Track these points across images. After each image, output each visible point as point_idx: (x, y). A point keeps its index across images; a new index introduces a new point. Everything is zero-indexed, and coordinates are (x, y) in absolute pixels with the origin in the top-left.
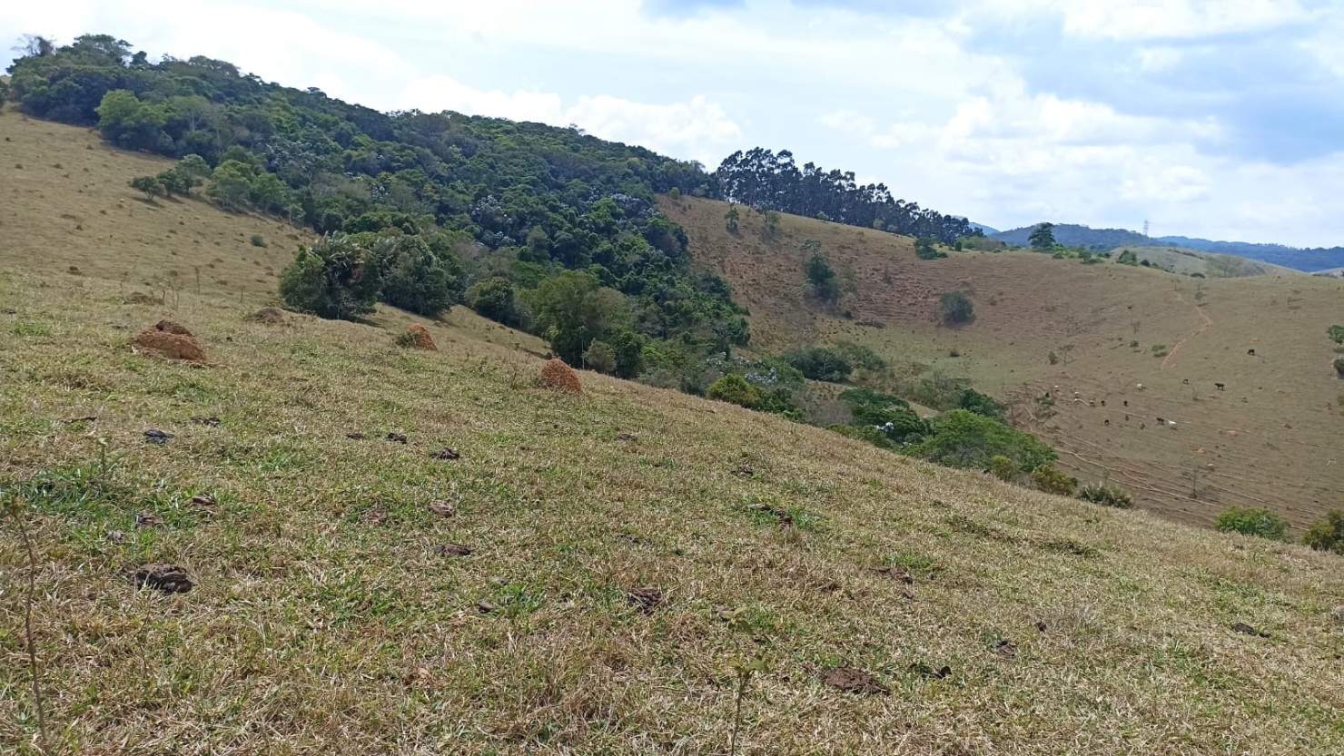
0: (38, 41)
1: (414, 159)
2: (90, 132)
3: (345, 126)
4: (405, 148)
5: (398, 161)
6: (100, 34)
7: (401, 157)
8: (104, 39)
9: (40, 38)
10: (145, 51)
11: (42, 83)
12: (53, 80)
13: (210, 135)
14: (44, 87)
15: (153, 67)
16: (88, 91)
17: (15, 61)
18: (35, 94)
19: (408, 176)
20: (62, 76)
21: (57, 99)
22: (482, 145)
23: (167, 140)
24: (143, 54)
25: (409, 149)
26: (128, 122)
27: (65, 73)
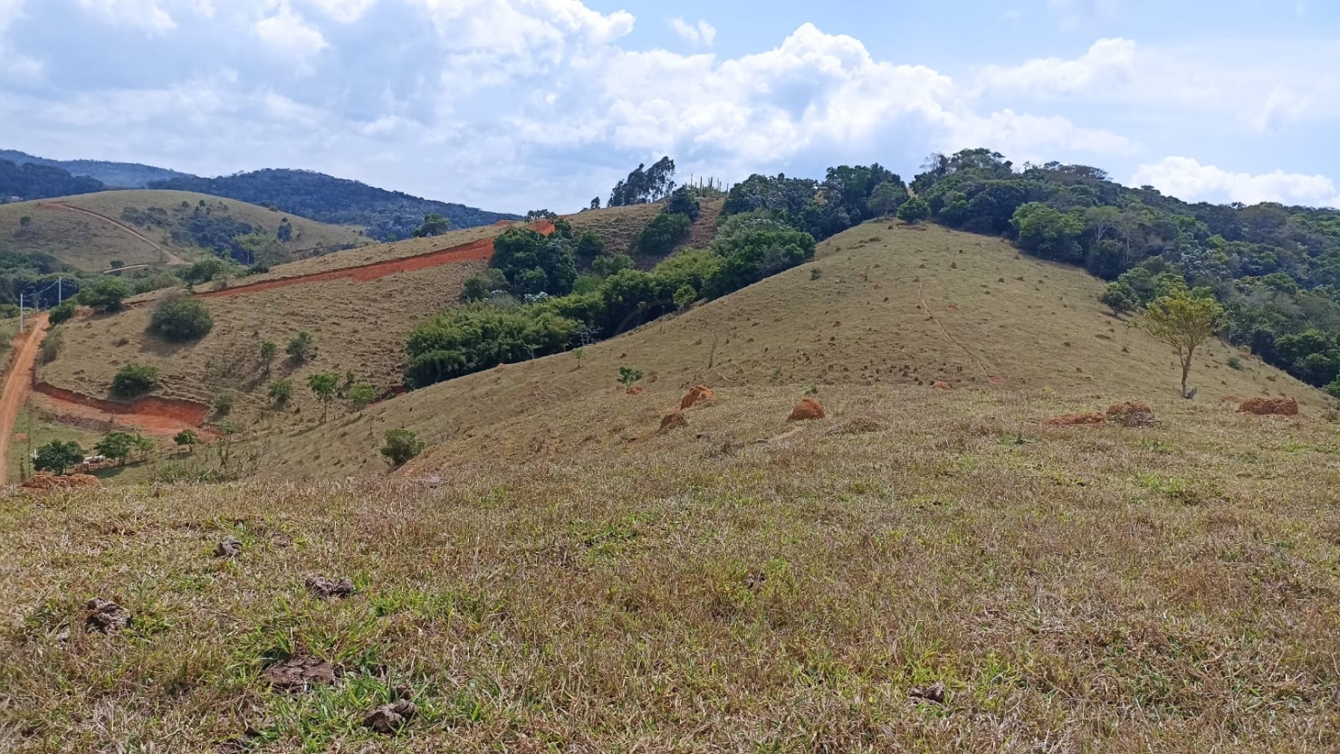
0: (940, 159)
1: (1275, 261)
2: (1002, 241)
3: (1202, 226)
4: (1265, 248)
5: (1257, 263)
6: (978, 148)
7: (1260, 258)
8: (982, 152)
9: (942, 156)
10: (1011, 161)
11: (961, 198)
12: (970, 195)
13: (1120, 244)
14: (963, 201)
15: (1017, 176)
16: (999, 203)
17: (916, 176)
18: (954, 207)
19: (1278, 281)
20: (977, 191)
21: (973, 212)
22: (1328, 242)
23: (1077, 248)
24: (1009, 163)
25: (1268, 249)
26: (1049, 233)
27: (981, 188)
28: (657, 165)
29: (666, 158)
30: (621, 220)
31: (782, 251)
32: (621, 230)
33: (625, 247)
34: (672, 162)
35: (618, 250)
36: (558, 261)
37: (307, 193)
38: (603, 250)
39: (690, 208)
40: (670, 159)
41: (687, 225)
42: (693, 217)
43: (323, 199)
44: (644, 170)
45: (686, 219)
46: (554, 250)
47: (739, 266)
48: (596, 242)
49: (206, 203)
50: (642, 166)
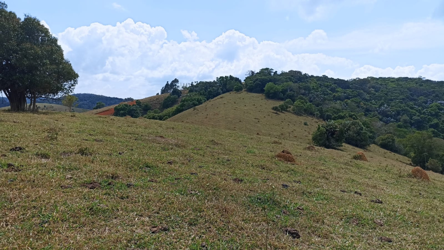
0: (251, 72)
1: (357, 94)
2: (262, 95)
3: (334, 86)
5: (351, 95)
8: (267, 69)
9: (252, 71)
11: (252, 83)
12: (254, 82)
13: (293, 93)
15: (278, 75)
16: (262, 84)
17: (246, 78)
18: (250, 86)
19: (355, 100)
21: (255, 87)
22: (382, 87)
23: (282, 95)
24: (276, 72)
25: (355, 91)
26: (272, 91)
27: (257, 80)
28: (173, 81)
29: (176, 79)
30: (158, 99)
31: (191, 103)
32: (158, 102)
33: (158, 107)
34: (178, 80)
35: (156, 108)
36: (134, 113)
37: (85, 100)
38: (151, 109)
39: (178, 93)
40: (177, 79)
41: (177, 98)
42: (179, 97)
43: (90, 102)
44: (169, 83)
45: (177, 96)
46: (133, 110)
47: (179, 109)
48: (148, 106)
49: (46, 106)
50: (168, 82)
